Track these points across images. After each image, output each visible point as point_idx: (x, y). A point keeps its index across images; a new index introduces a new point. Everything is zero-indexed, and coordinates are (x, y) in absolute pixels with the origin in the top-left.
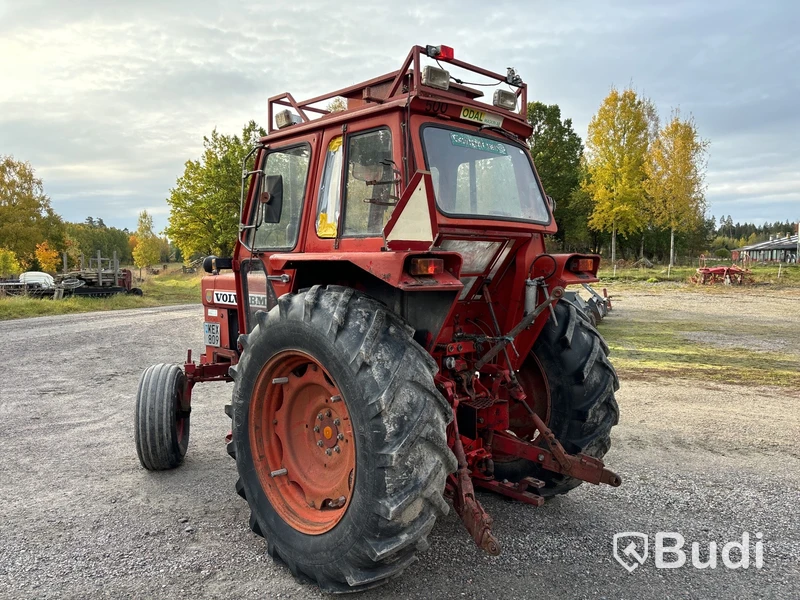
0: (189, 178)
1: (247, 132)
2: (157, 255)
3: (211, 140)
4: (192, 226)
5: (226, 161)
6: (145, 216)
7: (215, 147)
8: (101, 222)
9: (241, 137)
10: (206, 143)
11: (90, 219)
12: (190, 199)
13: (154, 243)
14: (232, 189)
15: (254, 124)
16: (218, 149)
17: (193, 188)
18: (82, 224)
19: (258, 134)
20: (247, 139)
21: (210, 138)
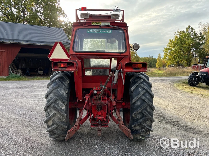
0: (170, 44)
1: (187, 29)
2: (162, 65)
3: (177, 33)
4: (170, 57)
5: (180, 38)
6: (159, 55)
7: (178, 35)
8: (152, 57)
9: (185, 31)
10: (175, 34)
11: (150, 56)
12: (170, 50)
13: (161, 62)
14: (181, 46)
15: (190, 26)
16: (179, 35)
17: (171, 47)
18: (147, 57)
19: (191, 29)
20: (187, 31)
21: (176, 32)
